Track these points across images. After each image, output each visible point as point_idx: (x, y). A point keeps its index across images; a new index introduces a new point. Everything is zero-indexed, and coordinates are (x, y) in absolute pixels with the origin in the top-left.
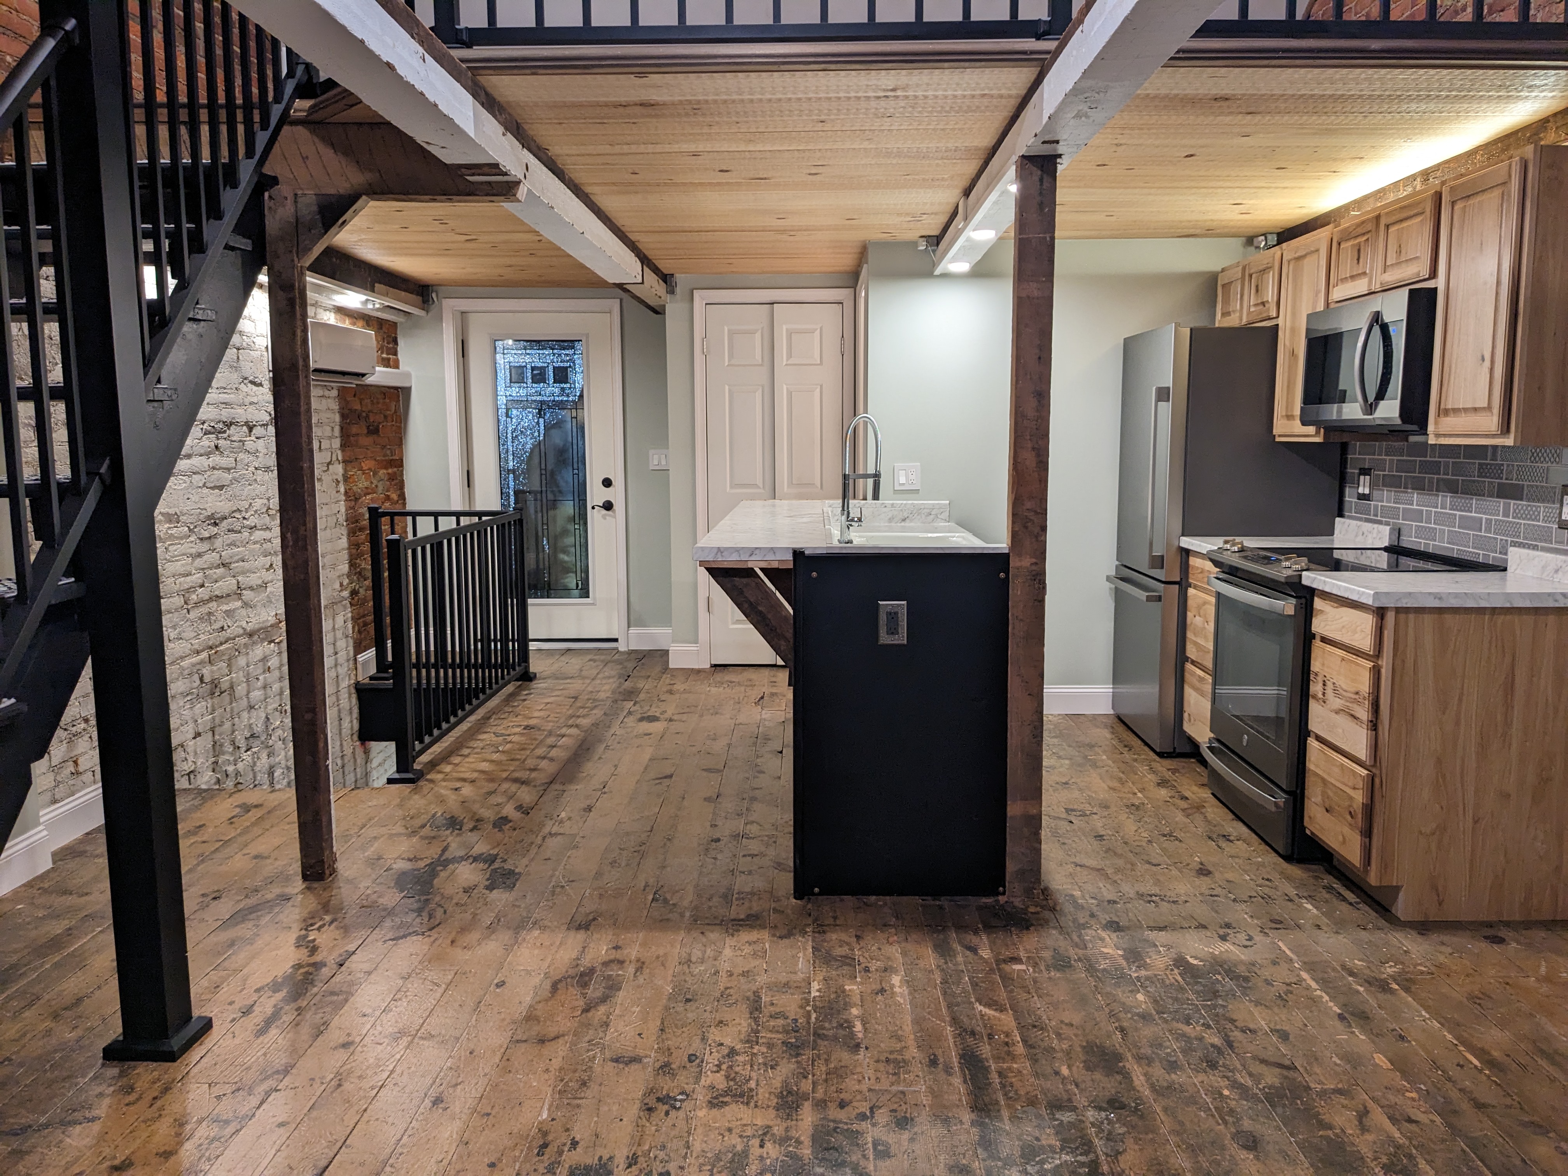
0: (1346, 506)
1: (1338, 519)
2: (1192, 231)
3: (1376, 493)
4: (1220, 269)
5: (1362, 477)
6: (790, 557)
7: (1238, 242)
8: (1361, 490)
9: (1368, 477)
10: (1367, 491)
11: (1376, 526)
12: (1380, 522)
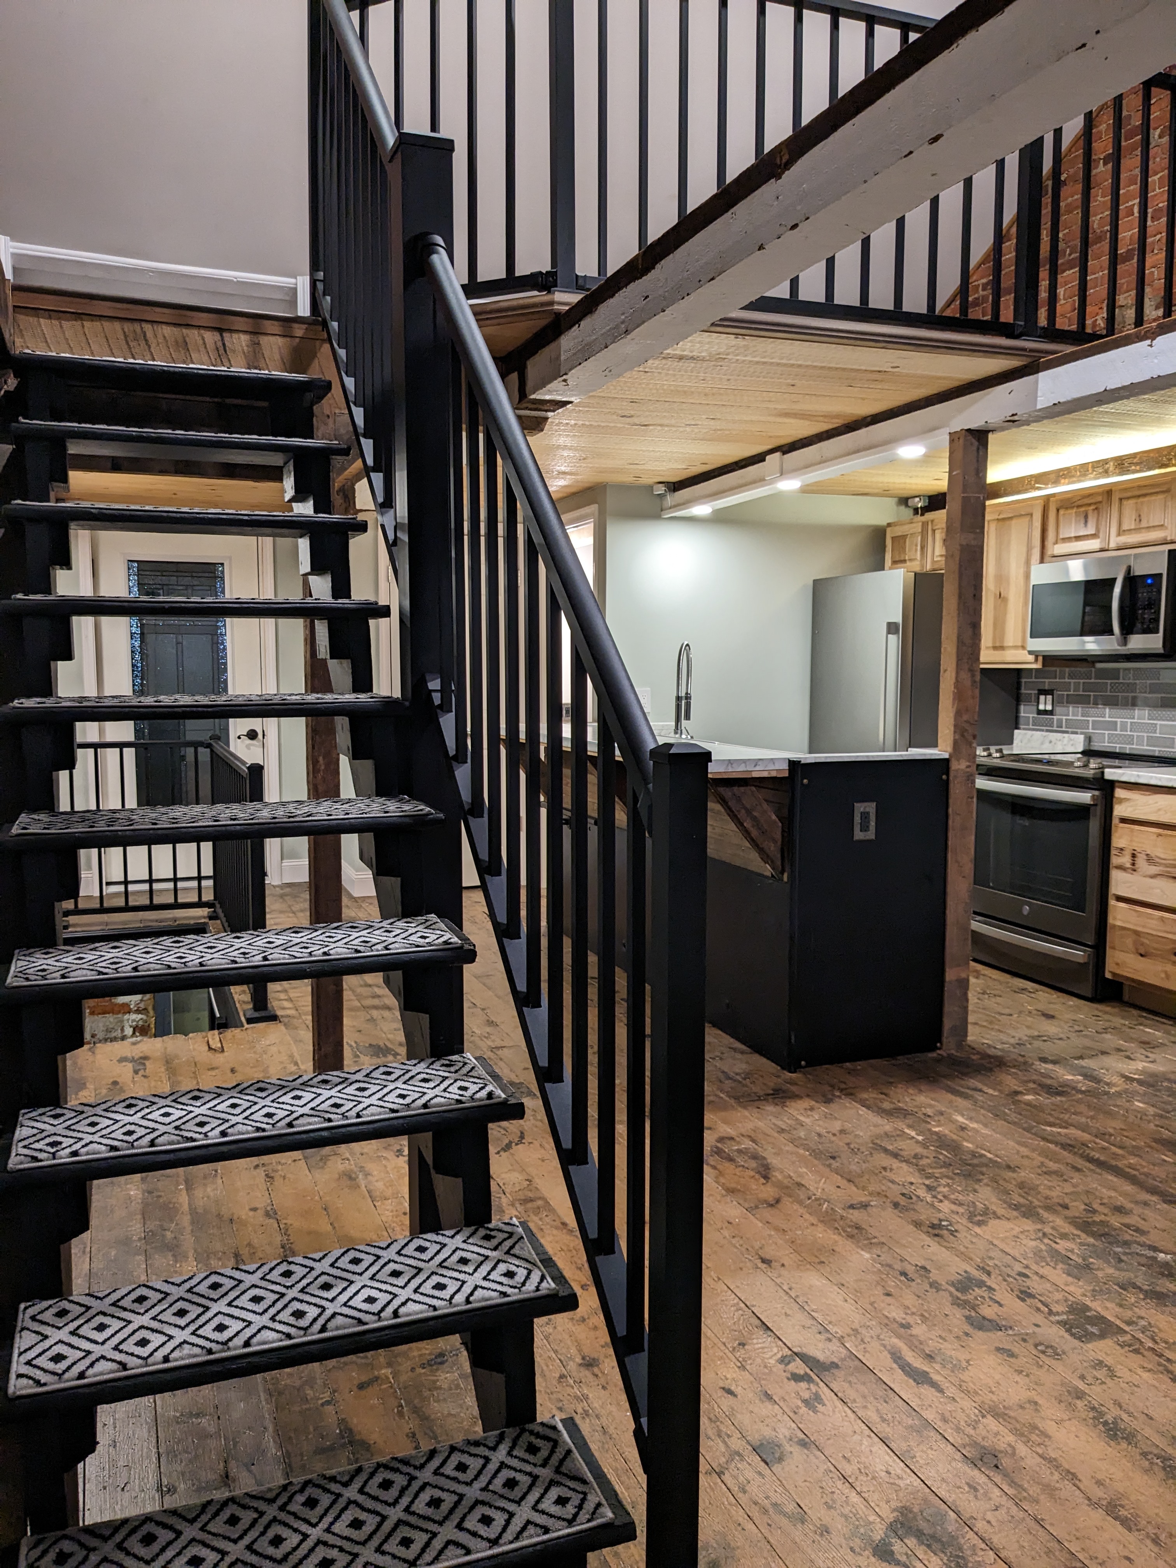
0: (1021, 721)
1: (1016, 731)
2: (866, 490)
3: (1058, 710)
4: (884, 523)
5: (1042, 698)
6: (785, 766)
7: (893, 501)
8: (1041, 707)
9: (1049, 697)
10: (1049, 708)
11: (1066, 735)
12: (1067, 732)
